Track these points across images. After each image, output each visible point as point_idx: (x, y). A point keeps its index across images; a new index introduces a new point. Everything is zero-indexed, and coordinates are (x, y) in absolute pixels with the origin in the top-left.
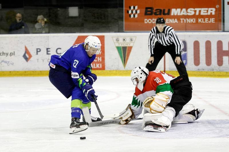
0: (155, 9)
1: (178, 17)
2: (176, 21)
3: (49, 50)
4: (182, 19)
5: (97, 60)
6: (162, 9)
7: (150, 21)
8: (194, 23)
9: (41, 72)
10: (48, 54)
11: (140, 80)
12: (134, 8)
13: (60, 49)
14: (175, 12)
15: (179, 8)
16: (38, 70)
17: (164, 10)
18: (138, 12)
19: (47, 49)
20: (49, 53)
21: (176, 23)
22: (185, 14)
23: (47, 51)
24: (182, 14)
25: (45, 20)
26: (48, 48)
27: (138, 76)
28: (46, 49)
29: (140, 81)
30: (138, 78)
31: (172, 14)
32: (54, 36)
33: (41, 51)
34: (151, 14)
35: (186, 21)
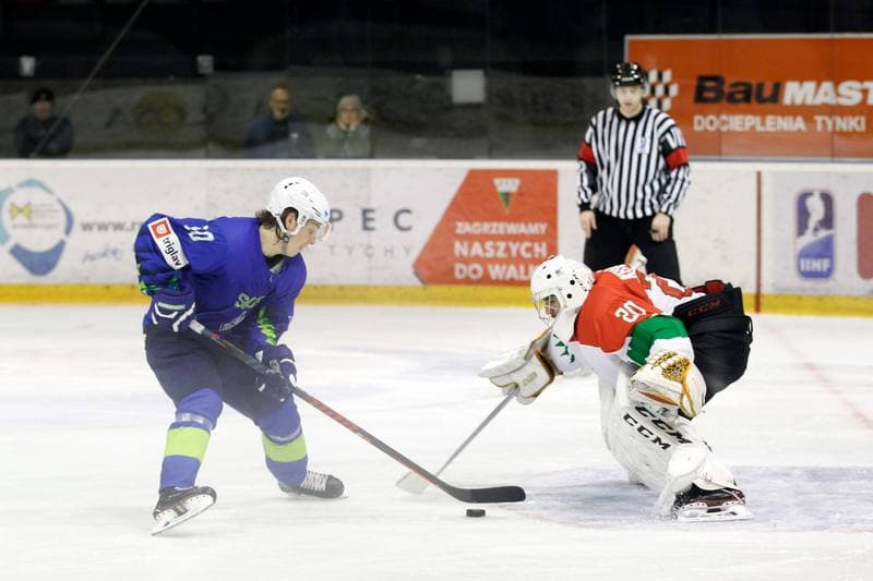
0: (730, 80)
1: (807, 112)
2: (799, 124)
3: (369, 215)
4: (819, 119)
5: (533, 253)
6: (754, 82)
7: (712, 123)
8: (861, 134)
9: (342, 288)
10: (366, 228)
11: (566, 306)
12: (660, 76)
13: (408, 211)
14: (795, 92)
15: (809, 79)
16: (332, 281)
17: (760, 87)
18: (674, 90)
19: (365, 212)
20: (370, 224)
21: (799, 130)
22: (831, 100)
23: (366, 219)
24: (820, 99)
25: (364, 114)
26: (366, 206)
27: (560, 290)
28: (359, 212)
29: (565, 310)
30: (559, 297)
31: (787, 100)
32: (388, 169)
33: (345, 218)
34: (716, 100)
35: (834, 125)
